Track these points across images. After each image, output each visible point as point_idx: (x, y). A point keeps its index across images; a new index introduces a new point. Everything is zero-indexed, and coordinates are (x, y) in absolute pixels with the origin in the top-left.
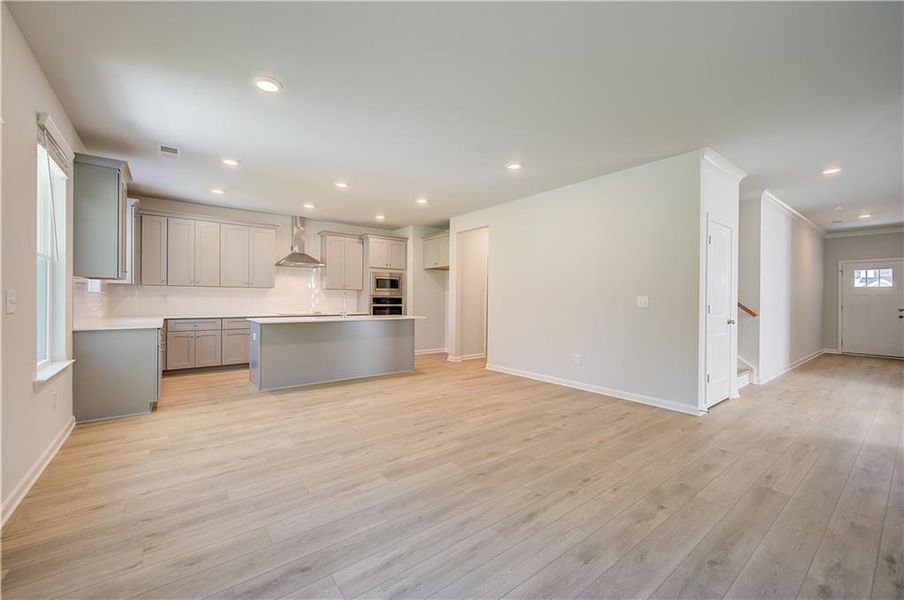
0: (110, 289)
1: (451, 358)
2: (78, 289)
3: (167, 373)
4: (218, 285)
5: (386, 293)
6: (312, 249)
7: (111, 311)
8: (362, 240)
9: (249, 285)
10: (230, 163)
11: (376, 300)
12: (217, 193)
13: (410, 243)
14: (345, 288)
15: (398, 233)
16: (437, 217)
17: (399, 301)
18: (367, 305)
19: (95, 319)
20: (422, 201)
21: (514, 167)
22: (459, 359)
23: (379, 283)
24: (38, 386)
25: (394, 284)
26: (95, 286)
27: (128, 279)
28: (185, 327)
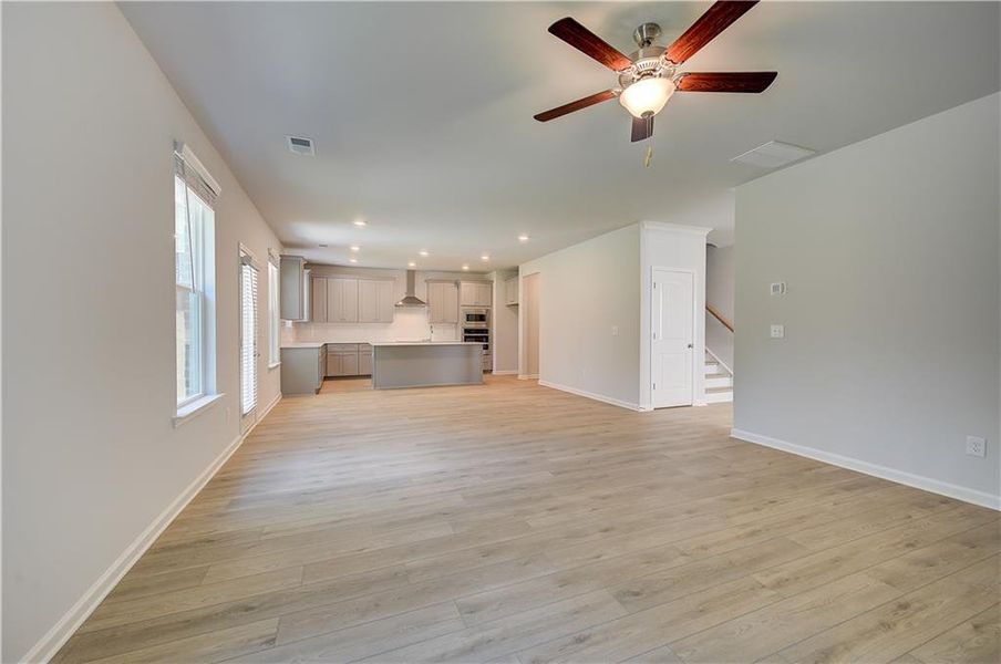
0: (297, 324)
1: (520, 377)
2: (283, 325)
3: (326, 378)
4: (357, 321)
5: (473, 325)
6: (420, 294)
7: (297, 339)
8: (457, 284)
9: (376, 321)
10: (355, 249)
11: (467, 331)
12: (353, 261)
13: (494, 284)
14: (444, 321)
15: (486, 276)
16: (510, 263)
17: (486, 331)
18: (460, 334)
19: (290, 343)
20: (485, 258)
21: (524, 238)
22: (525, 377)
23: (469, 317)
24: (270, 369)
25: (481, 318)
26: (289, 323)
27: (306, 320)
28: (337, 349)
